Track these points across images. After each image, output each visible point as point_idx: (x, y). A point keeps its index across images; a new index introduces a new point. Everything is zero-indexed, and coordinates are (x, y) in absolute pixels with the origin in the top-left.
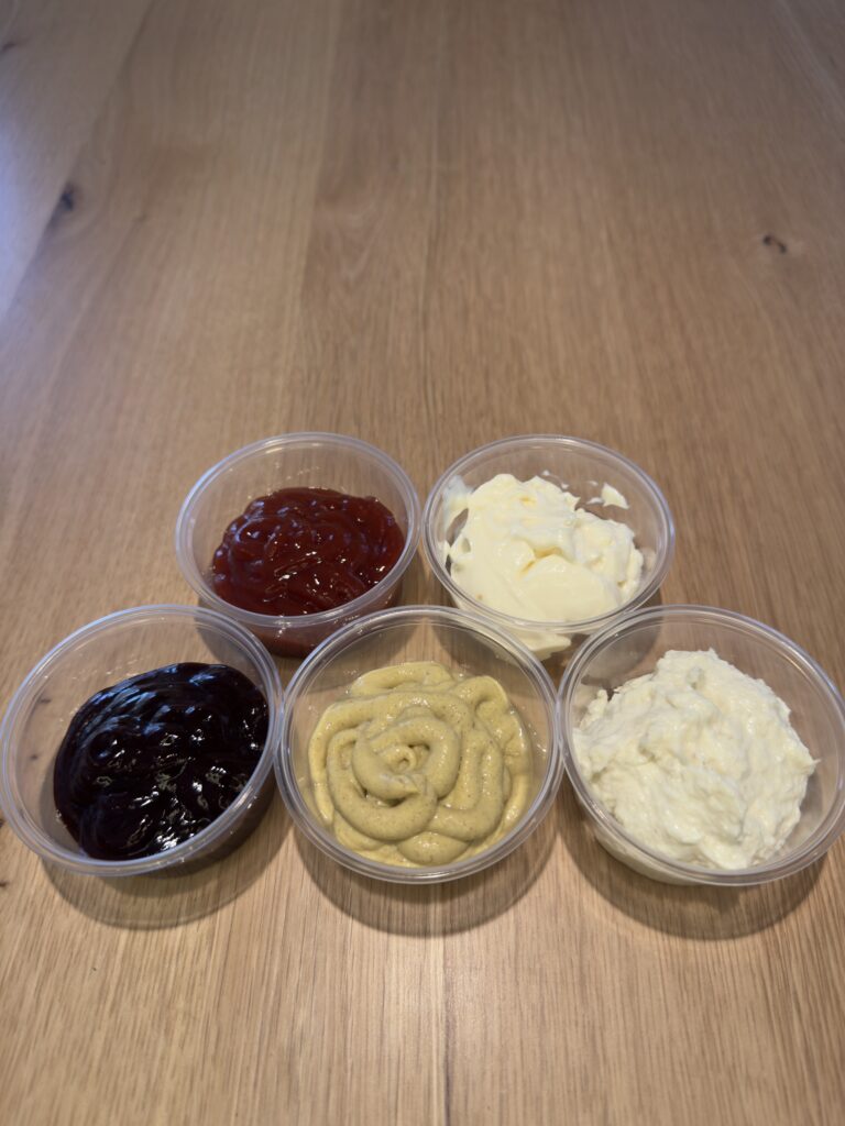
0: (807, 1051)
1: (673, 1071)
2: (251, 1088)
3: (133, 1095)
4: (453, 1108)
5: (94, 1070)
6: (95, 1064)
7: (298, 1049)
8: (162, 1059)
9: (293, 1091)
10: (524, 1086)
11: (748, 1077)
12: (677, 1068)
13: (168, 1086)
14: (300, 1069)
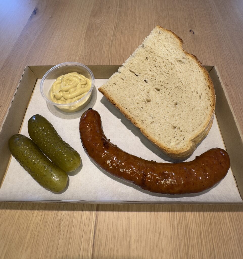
0: (178, 229)
1: (146, 232)
2: (50, 229)
3: (23, 229)
4: (95, 237)
5: (15, 223)
6: (15, 221)
7: (62, 220)
8: (31, 221)
9: (59, 231)
10: (112, 233)
11: (163, 235)
12: (147, 231)
13: (31, 227)
14: (62, 225)
